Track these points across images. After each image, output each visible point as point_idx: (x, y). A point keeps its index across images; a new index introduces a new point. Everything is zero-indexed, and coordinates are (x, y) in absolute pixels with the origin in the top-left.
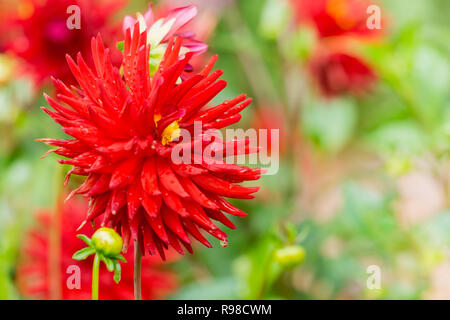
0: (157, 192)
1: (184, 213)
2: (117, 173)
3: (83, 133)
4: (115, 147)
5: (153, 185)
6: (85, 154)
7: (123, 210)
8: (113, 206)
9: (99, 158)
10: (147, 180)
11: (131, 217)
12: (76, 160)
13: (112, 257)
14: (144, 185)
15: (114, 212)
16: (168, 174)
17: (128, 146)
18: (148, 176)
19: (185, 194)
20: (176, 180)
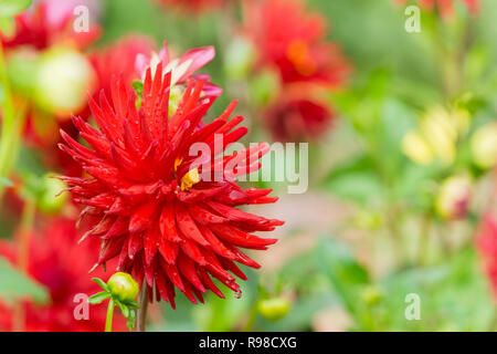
0: (177, 239)
1: (202, 262)
2: (136, 216)
3: (103, 173)
4: (135, 190)
5: (173, 231)
6: (103, 195)
7: (140, 255)
8: (130, 250)
9: (118, 200)
10: (166, 225)
11: (148, 262)
12: (93, 200)
13: (127, 303)
14: (162, 231)
15: (131, 257)
16: (187, 220)
17: (150, 189)
18: (166, 220)
19: (205, 243)
20: (195, 228)
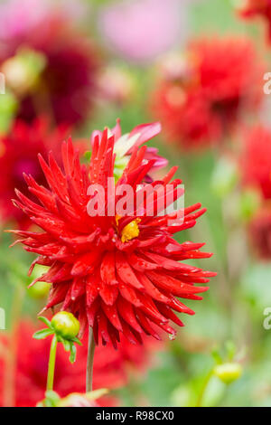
0: (114, 282)
1: (138, 303)
2: (79, 263)
3: (49, 224)
4: (79, 240)
5: (111, 276)
6: (51, 245)
7: (82, 298)
8: (72, 292)
9: (64, 248)
10: (106, 271)
11: (89, 304)
12: (41, 249)
13: (69, 339)
14: (102, 276)
15: (73, 298)
16: (125, 267)
17: (90, 238)
18: (107, 267)
19: (139, 286)
20: (133, 275)
